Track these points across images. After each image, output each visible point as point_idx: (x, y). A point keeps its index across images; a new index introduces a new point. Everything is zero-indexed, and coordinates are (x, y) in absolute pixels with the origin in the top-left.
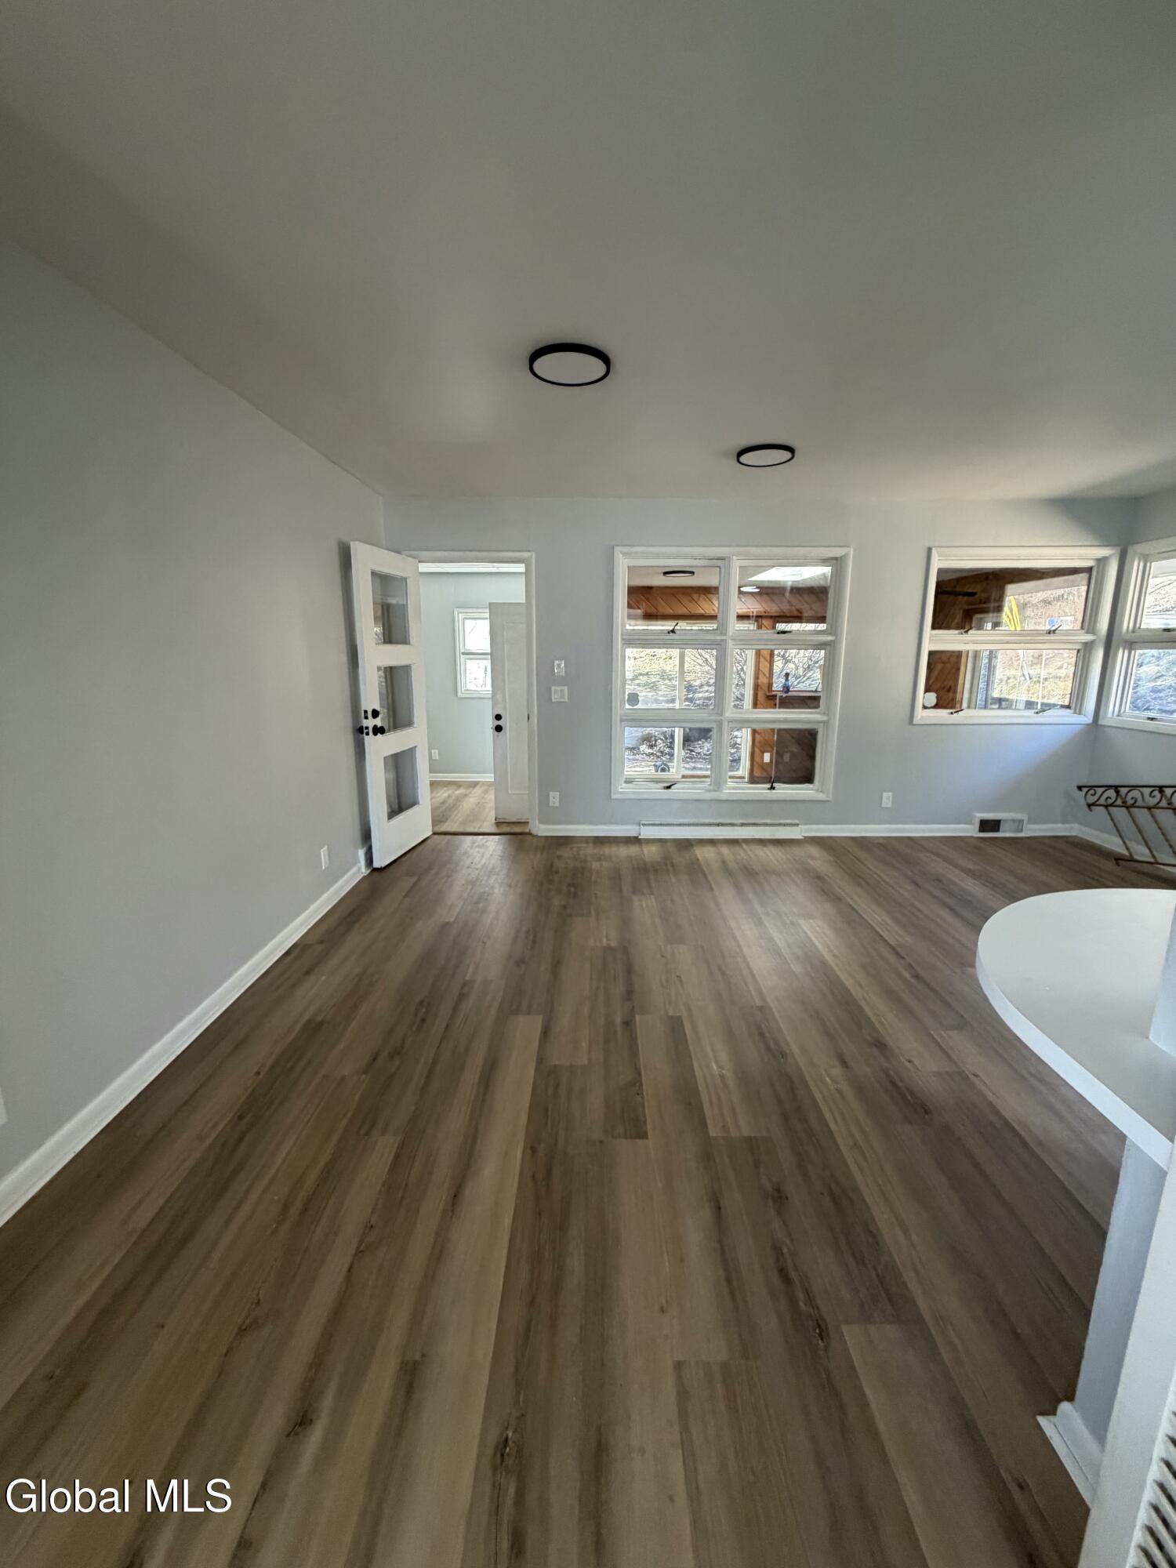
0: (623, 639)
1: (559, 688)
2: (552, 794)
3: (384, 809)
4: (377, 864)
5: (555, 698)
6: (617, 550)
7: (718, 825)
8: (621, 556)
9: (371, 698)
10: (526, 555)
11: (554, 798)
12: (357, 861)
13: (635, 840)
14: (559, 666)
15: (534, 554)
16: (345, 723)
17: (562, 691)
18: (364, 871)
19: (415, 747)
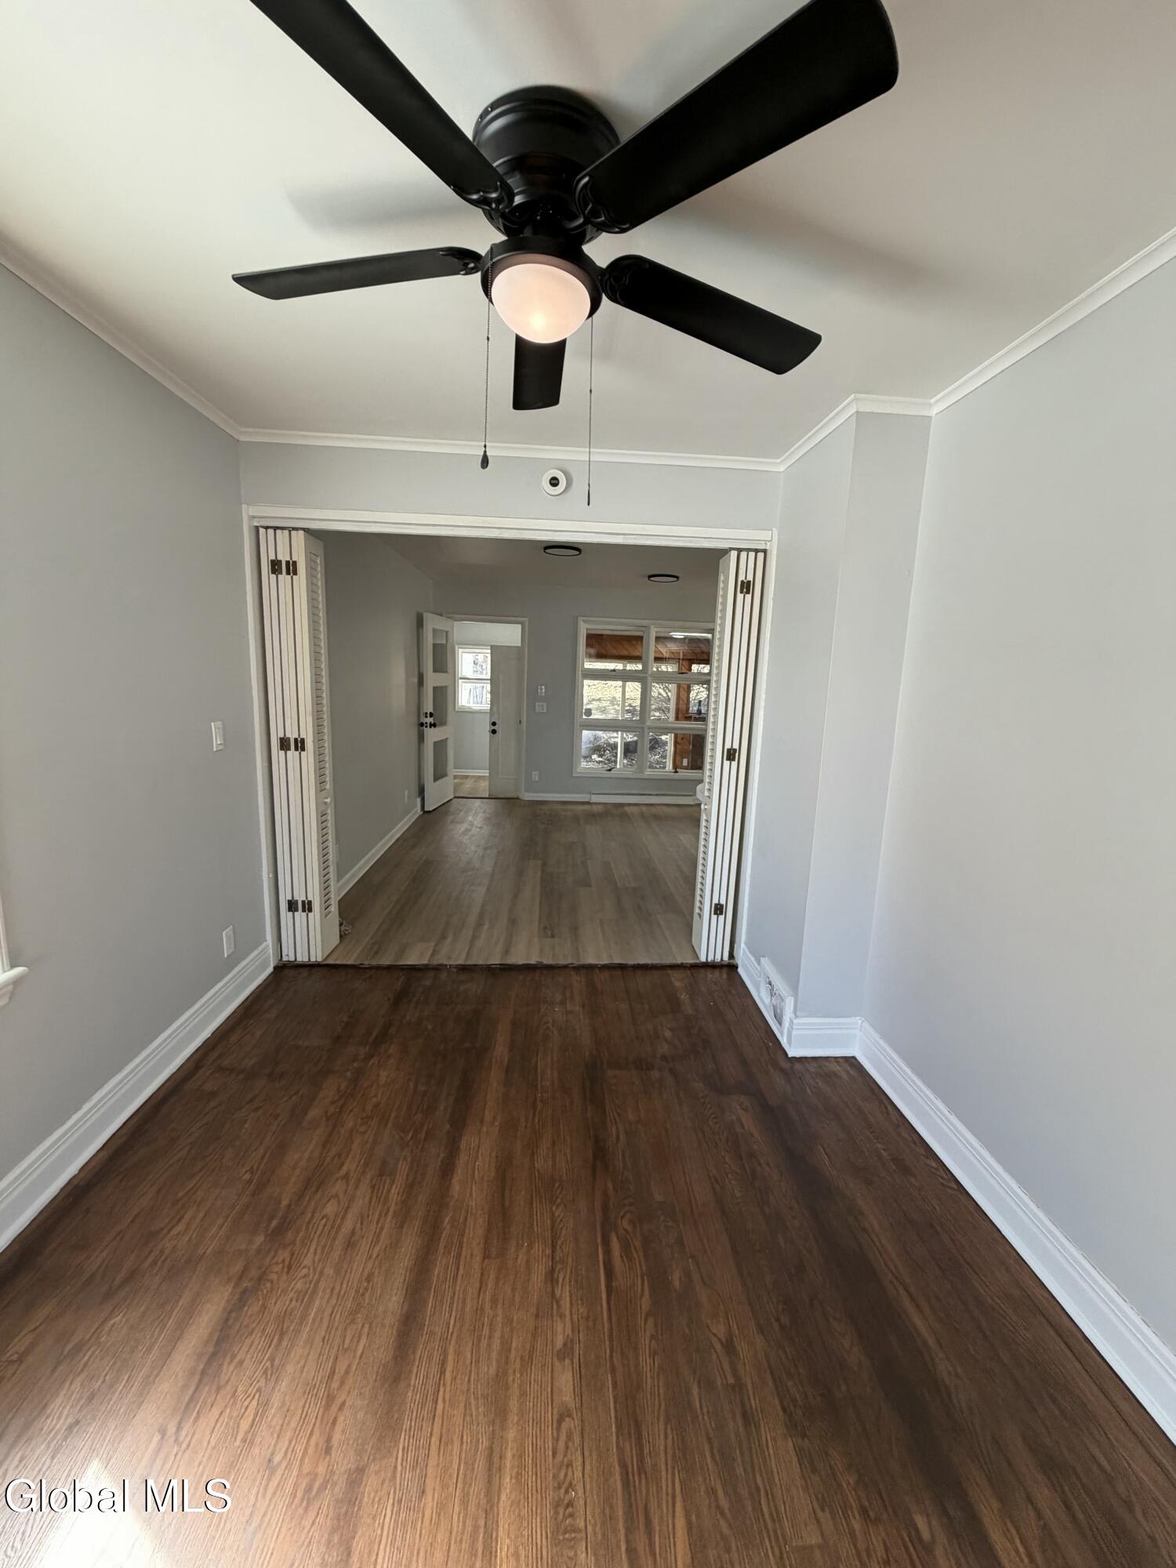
0: (582, 674)
1: (541, 704)
2: (534, 773)
3: (431, 778)
4: (426, 809)
5: (538, 709)
6: (580, 618)
7: (642, 795)
8: (582, 622)
9: (429, 707)
10: (523, 619)
11: (535, 776)
12: (416, 806)
13: (588, 803)
14: (541, 689)
15: (527, 619)
16: (414, 720)
17: (543, 706)
18: (419, 812)
19: (447, 739)
